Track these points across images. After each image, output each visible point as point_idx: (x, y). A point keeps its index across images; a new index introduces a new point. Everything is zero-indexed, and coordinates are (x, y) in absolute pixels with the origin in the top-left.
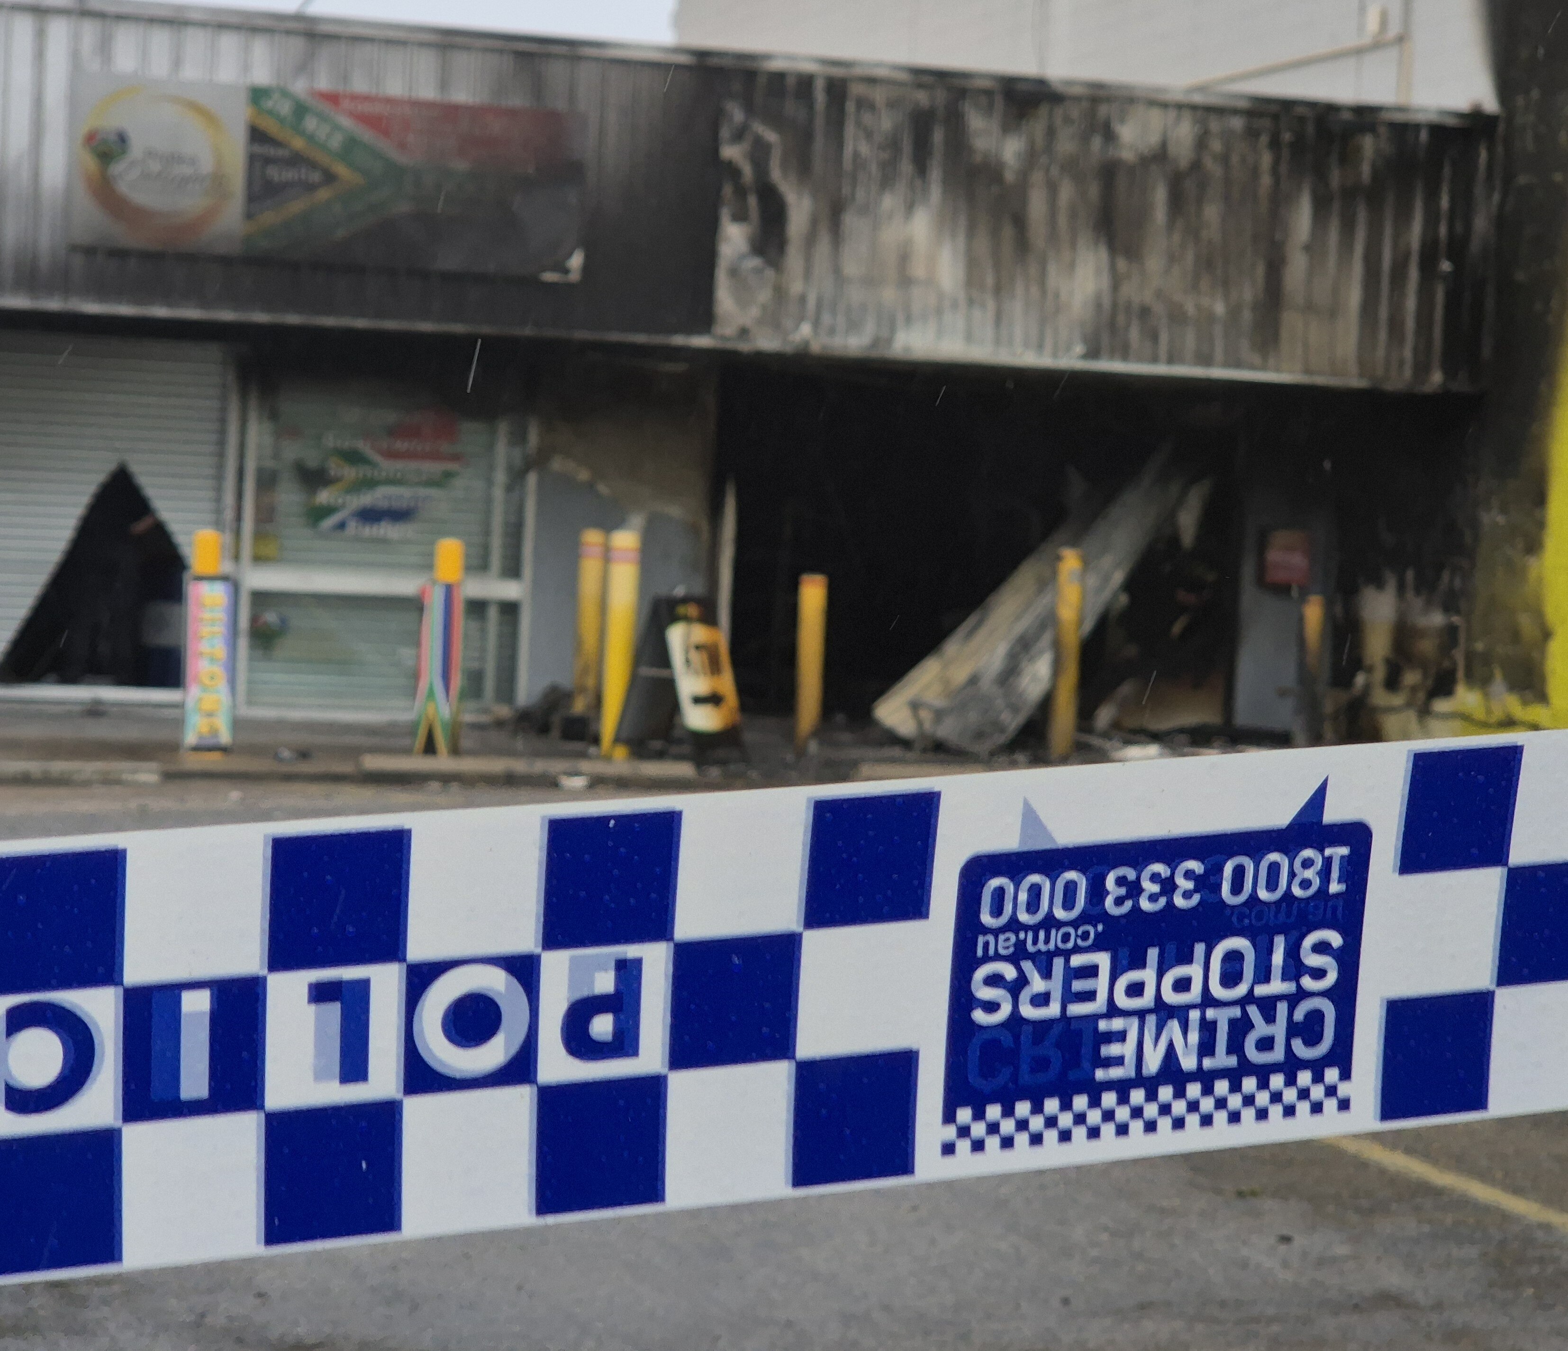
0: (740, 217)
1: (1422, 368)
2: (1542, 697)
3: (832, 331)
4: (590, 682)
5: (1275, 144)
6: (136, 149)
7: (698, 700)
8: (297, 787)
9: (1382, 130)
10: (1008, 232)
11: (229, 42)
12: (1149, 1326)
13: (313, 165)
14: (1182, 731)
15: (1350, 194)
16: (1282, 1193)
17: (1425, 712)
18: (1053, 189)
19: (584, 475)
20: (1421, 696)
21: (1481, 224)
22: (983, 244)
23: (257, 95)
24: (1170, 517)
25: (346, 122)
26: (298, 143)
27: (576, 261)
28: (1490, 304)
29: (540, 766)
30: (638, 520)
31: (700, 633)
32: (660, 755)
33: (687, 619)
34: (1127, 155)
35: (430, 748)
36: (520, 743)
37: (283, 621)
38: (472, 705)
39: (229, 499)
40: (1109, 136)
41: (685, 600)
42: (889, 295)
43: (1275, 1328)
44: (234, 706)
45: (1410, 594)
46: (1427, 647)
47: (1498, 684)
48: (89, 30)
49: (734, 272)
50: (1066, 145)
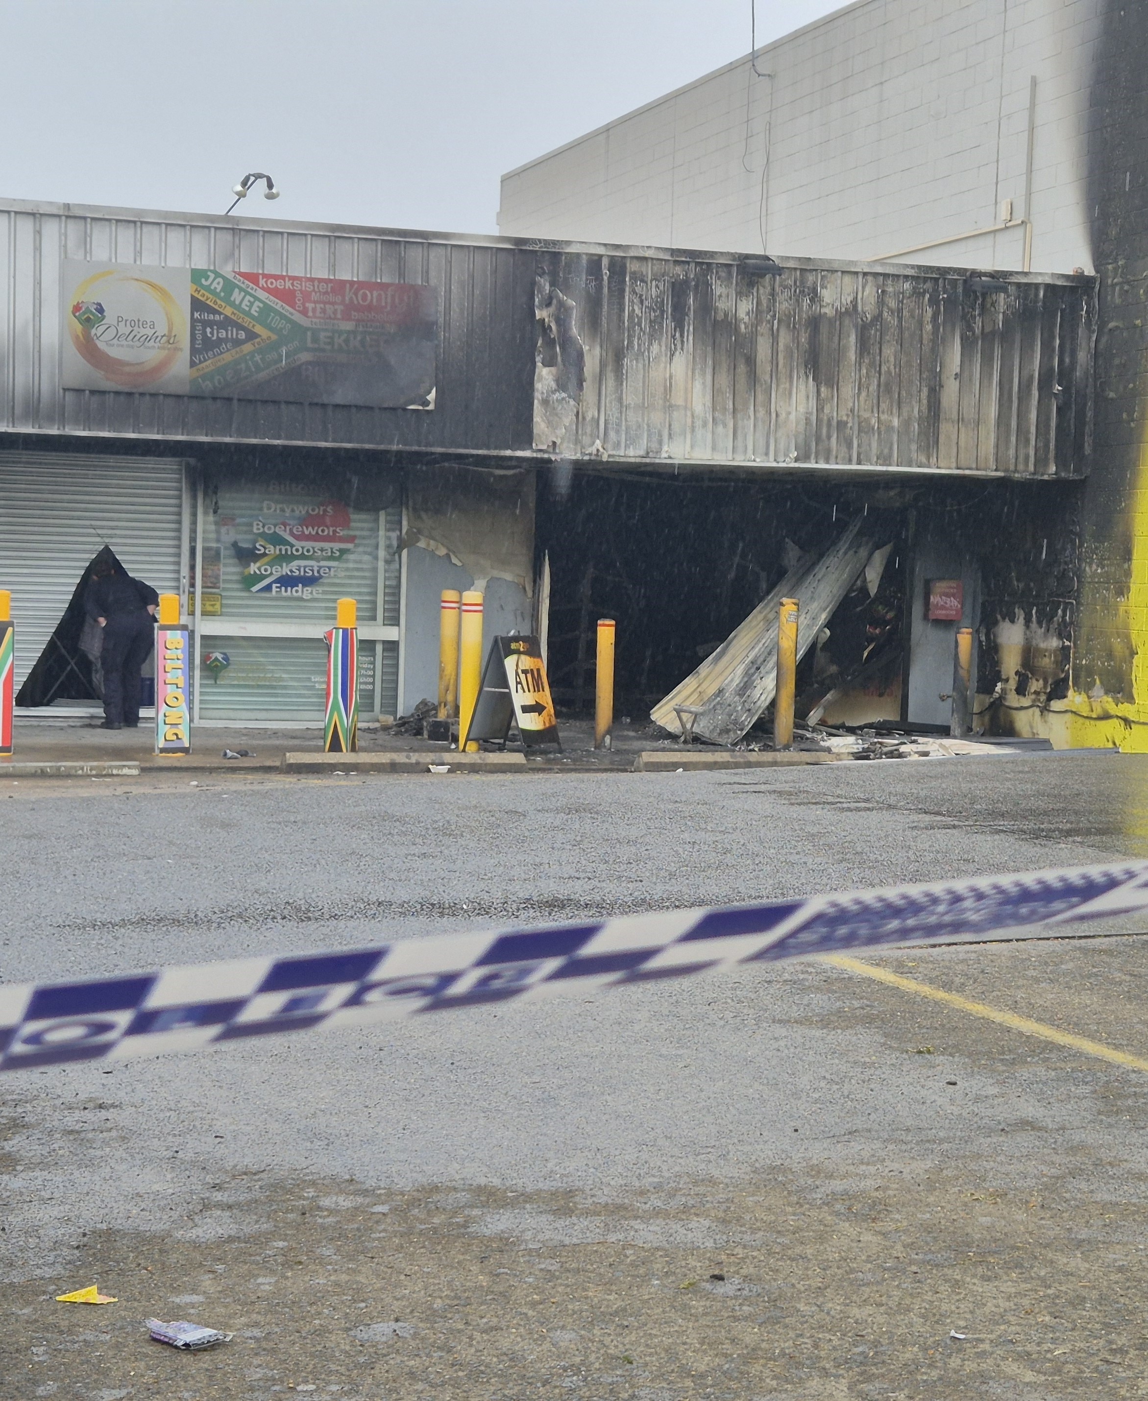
0: (549, 363)
1: (1041, 462)
2: (1130, 699)
3: (617, 445)
4: (450, 698)
5: (934, 301)
6: (110, 317)
7: (526, 709)
8: (240, 776)
9: (1011, 289)
10: (742, 368)
11: (175, 237)
12: (856, 1146)
13: (240, 327)
14: (870, 726)
15: (988, 337)
16: (949, 1051)
17: (1045, 710)
18: (775, 337)
19: (442, 551)
20: (1043, 698)
21: (1082, 356)
22: (724, 380)
23: (197, 275)
24: (861, 574)
25: (263, 295)
26: (228, 311)
27: (432, 396)
28: (1090, 414)
29: (414, 758)
30: (481, 583)
31: (526, 662)
32: (501, 748)
33: (518, 652)
34: (828, 311)
35: (335, 746)
36: (399, 742)
37: (226, 658)
38: (365, 715)
39: (185, 571)
40: (815, 297)
41: (516, 639)
42: (657, 418)
43: (946, 1146)
44: (191, 720)
45: (1034, 625)
46: (1047, 662)
47: (1098, 690)
48: (73, 228)
49: (545, 402)
50: (783, 305)
